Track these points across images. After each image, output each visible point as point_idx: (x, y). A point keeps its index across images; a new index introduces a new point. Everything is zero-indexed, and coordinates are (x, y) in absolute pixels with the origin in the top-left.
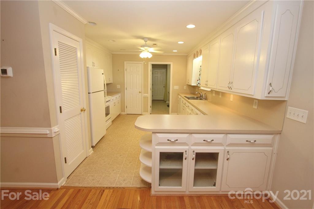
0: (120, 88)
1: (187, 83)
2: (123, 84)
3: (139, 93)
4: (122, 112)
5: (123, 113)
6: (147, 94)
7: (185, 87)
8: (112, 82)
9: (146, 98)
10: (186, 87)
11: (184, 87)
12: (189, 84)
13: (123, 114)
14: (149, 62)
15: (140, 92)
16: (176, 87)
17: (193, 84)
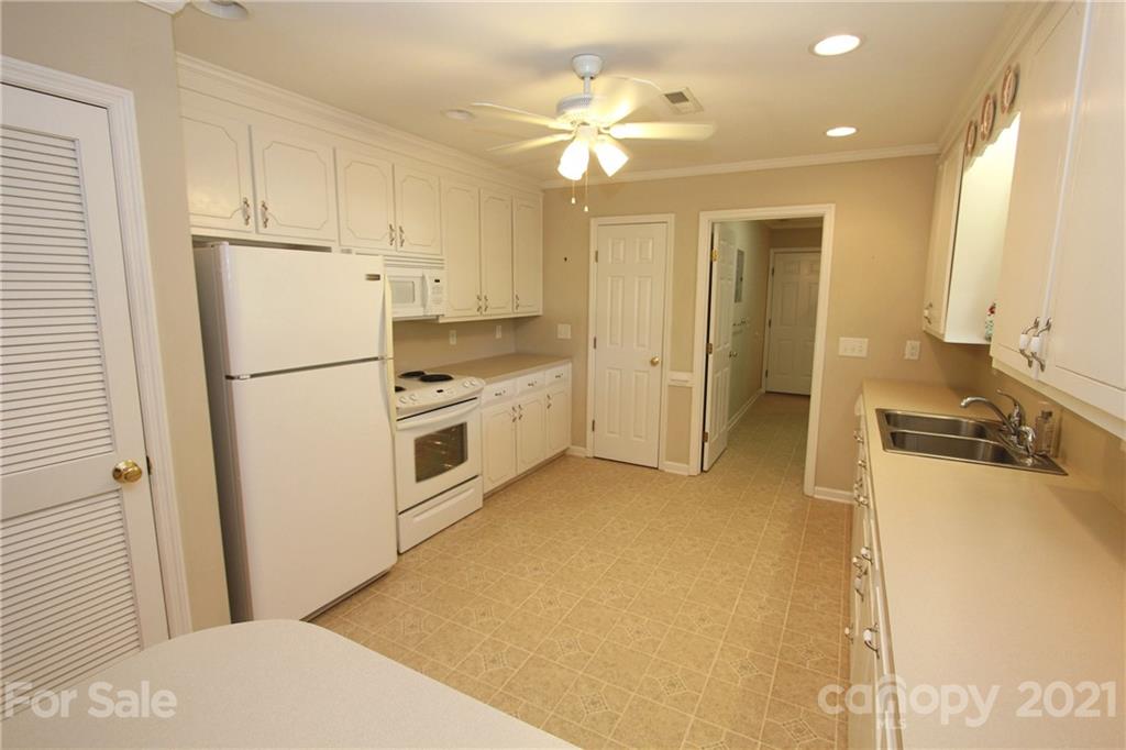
0: (569, 337)
1: (925, 325)
2: (580, 322)
3: (648, 364)
4: (573, 444)
5: (578, 451)
6: (687, 371)
7: (912, 349)
8: (540, 313)
9: (679, 392)
10: (918, 343)
11: (907, 351)
12: (933, 329)
13: (576, 454)
14: (702, 214)
15: (653, 363)
16: (854, 347)
17: (955, 334)
